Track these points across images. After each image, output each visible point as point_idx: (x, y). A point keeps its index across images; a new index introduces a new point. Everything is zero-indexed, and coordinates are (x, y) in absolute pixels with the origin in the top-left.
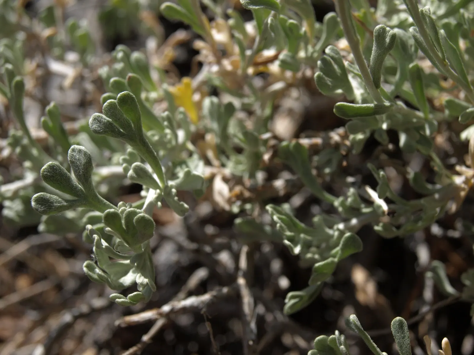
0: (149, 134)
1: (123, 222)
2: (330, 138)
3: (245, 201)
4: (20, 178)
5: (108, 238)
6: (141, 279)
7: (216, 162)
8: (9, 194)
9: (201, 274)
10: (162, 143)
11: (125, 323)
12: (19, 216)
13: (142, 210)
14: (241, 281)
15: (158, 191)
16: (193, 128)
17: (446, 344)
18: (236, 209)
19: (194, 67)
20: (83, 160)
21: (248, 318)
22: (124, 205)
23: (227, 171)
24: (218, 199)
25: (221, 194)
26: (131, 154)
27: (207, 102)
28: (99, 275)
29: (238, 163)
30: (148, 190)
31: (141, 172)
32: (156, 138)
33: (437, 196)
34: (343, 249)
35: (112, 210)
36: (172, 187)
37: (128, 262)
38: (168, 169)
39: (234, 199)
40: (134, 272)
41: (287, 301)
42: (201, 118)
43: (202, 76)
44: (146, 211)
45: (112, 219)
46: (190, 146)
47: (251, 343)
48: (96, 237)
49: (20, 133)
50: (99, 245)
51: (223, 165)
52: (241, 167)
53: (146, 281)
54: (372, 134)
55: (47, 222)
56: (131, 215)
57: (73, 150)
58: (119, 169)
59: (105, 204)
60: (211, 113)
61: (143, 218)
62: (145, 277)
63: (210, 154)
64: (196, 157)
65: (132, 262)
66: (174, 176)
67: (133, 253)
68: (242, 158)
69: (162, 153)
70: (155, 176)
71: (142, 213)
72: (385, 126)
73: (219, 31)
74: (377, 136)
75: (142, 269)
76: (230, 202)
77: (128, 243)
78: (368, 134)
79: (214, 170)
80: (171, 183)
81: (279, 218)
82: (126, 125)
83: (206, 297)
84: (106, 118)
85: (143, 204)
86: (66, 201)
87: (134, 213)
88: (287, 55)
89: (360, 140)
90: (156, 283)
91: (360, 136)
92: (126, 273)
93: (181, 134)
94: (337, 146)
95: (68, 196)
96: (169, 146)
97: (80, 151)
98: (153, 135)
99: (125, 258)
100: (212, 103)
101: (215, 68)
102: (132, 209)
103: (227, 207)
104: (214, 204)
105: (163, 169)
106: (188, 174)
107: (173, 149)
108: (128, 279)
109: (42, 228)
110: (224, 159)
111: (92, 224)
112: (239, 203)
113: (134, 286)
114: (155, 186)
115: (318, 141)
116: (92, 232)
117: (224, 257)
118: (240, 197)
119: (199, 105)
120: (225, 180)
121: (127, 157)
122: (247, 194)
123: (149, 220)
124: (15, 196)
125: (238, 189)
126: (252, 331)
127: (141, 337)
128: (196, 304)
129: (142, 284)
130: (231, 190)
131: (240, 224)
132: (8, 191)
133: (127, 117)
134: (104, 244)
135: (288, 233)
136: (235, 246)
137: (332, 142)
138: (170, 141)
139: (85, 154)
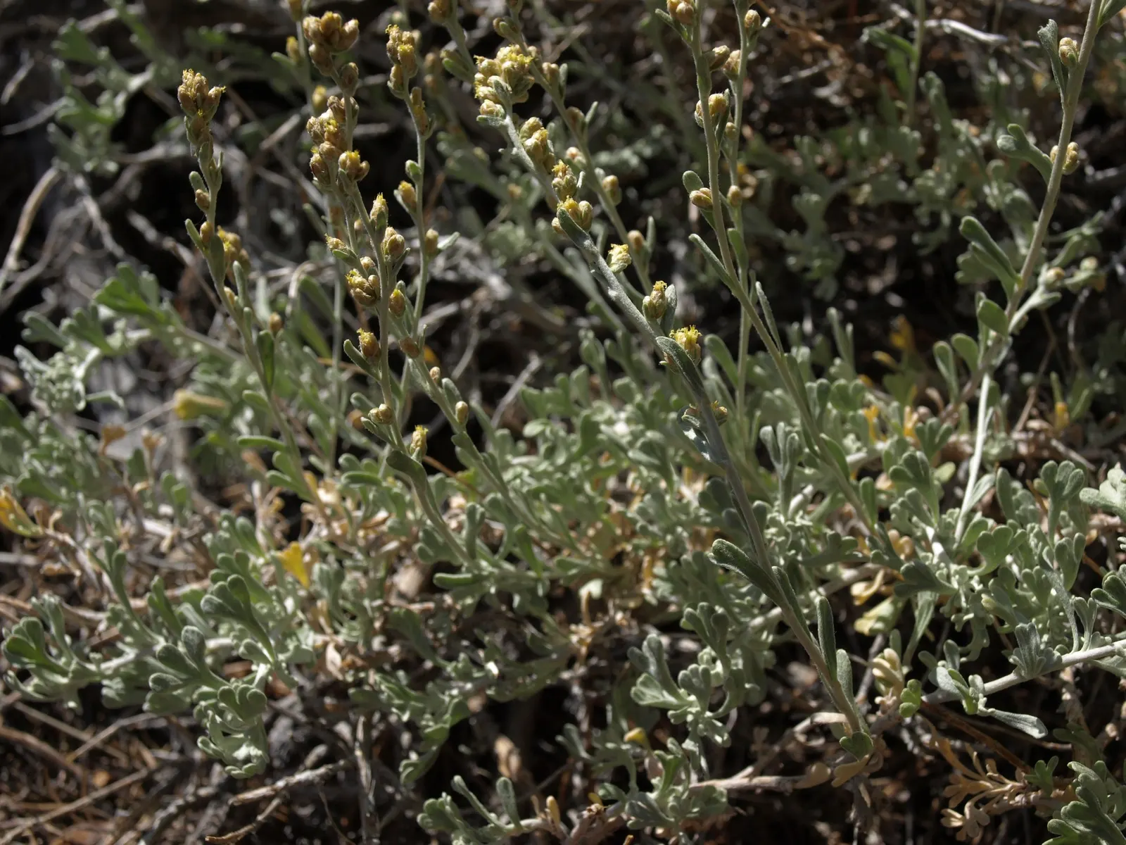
0: (258, 606)
1: (237, 697)
2: (443, 601)
3: (358, 670)
4: (120, 654)
5: (221, 713)
6: (254, 751)
7: (329, 630)
8: (109, 672)
9: (320, 750)
10: (271, 615)
11: (239, 801)
12: (118, 695)
13: (254, 685)
14: (358, 753)
15: (269, 666)
16: (302, 593)
17: (552, 802)
18: (350, 679)
19: (304, 527)
20: (196, 641)
21: (367, 791)
22: (237, 681)
23: (340, 639)
24: (331, 668)
25: (333, 663)
26: (241, 630)
27: (317, 567)
28: (213, 750)
29: (352, 629)
30: (258, 665)
31: (251, 649)
32: (265, 611)
33: (554, 656)
34: (452, 715)
35: (226, 687)
36: (282, 661)
37: (241, 736)
38: (278, 642)
39: (346, 669)
40: (248, 746)
41: (401, 769)
42: (312, 582)
43: (311, 539)
44: (257, 686)
45: (227, 696)
46: (300, 615)
47: (368, 815)
48: (210, 713)
49: (120, 607)
50: (213, 720)
51: (336, 632)
52: (355, 633)
53: (260, 753)
54: (483, 597)
55: (151, 701)
56: (245, 690)
57: (187, 631)
58: (227, 641)
59: (218, 681)
60: (321, 579)
61: (255, 694)
62: (259, 749)
63: (322, 621)
64: (306, 626)
65: (246, 735)
66: (284, 649)
67: (247, 727)
68: (354, 624)
69: (271, 624)
70: (265, 652)
71: (254, 688)
72: (493, 590)
73: (328, 491)
74: (487, 601)
75: (255, 742)
76: (342, 671)
77: (241, 717)
78: (477, 597)
79: (327, 638)
80: (281, 657)
81: (388, 688)
82: (236, 605)
83: (322, 770)
84: (217, 600)
85: (254, 678)
86: (181, 680)
87: (247, 689)
88: (395, 522)
89: (470, 605)
90: (269, 755)
91: (469, 601)
92: (239, 747)
93: (290, 603)
94: (450, 609)
95: (184, 676)
96: (278, 618)
97: (193, 632)
98: (262, 608)
99: (240, 732)
100: (321, 570)
101: (324, 532)
102: (245, 685)
103: (340, 677)
104: (328, 673)
105: (272, 642)
106: (298, 648)
107: (282, 620)
108: (242, 753)
109: (146, 706)
110: (337, 626)
111: (205, 700)
112: (352, 672)
113: (248, 759)
114: (266, 661)
115: (431, 605)
116: (207, 708)
117: (343, 729)
118: (352, 666)
119: (309, 567)
120: (339, 649)
121: (237, 633)
122: (359, 662)
123: (261, 695)
124: (116, 673)
125: (350, 658)
126: (370, 803)
127: (256, 816)
128: (311, 778)
129: (256, 756)
130: (343, 659)
131: (353, 694)
132: (108, 668)
133: (237, 597)
134: (218, 719)
135: (397, 702)
136: (352, 716)
137: (445, 606)
138: (279, 614)
139: (198, 634)
